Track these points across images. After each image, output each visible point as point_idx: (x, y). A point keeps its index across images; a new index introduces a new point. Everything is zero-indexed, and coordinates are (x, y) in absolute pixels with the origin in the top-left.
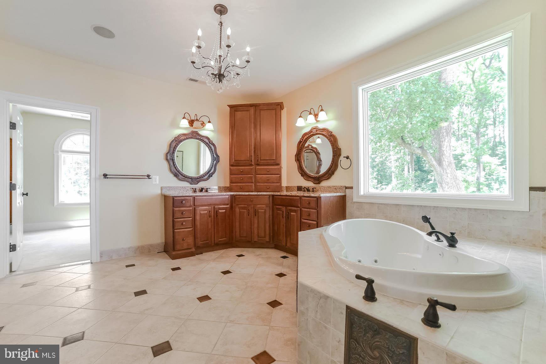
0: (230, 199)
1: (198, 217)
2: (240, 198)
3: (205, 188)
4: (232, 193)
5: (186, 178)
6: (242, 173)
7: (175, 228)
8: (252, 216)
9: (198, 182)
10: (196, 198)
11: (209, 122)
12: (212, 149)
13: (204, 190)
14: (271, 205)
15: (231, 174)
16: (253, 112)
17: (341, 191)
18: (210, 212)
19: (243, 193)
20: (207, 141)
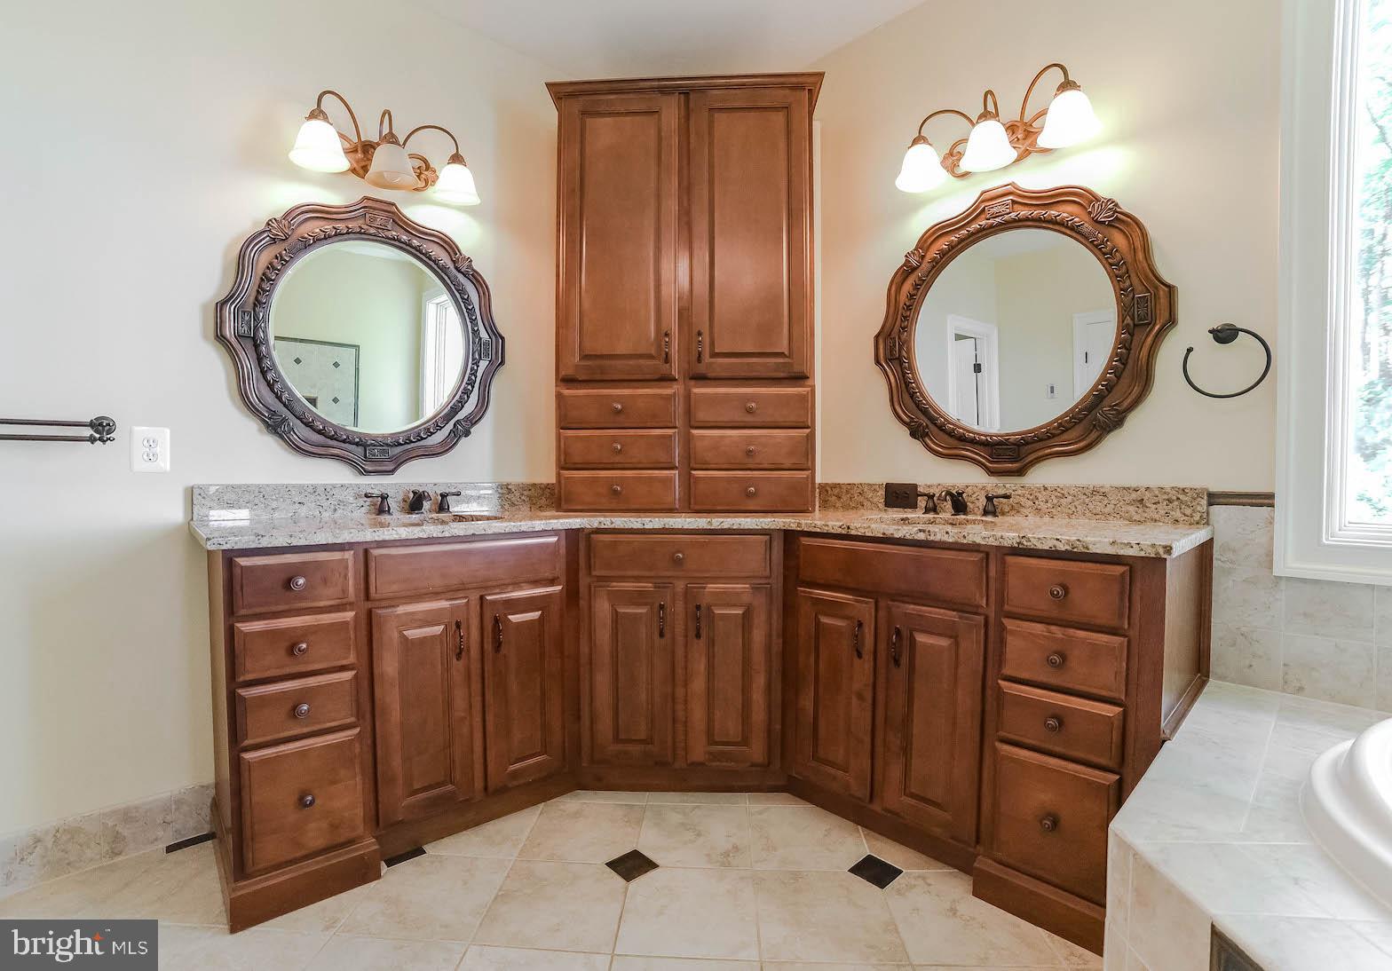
0: (563, 551)
1: (389, 665)
2: (615, 544)
3: (431, 491)
4: (575, 522)
5: (334, 443)
6: (617, 417)
7: (247, 743)
8: (680, 640)
9: (399, 463)
10: (375, 552)
11: (456, 158)
12: (467, 301)
13: (426, 505)
14: (777, 583)
15: (565, 421)
16: (674, 123)
17: (1177, 514)
18: (458, 625)
19: (634, 522)
20: (445, 259)
